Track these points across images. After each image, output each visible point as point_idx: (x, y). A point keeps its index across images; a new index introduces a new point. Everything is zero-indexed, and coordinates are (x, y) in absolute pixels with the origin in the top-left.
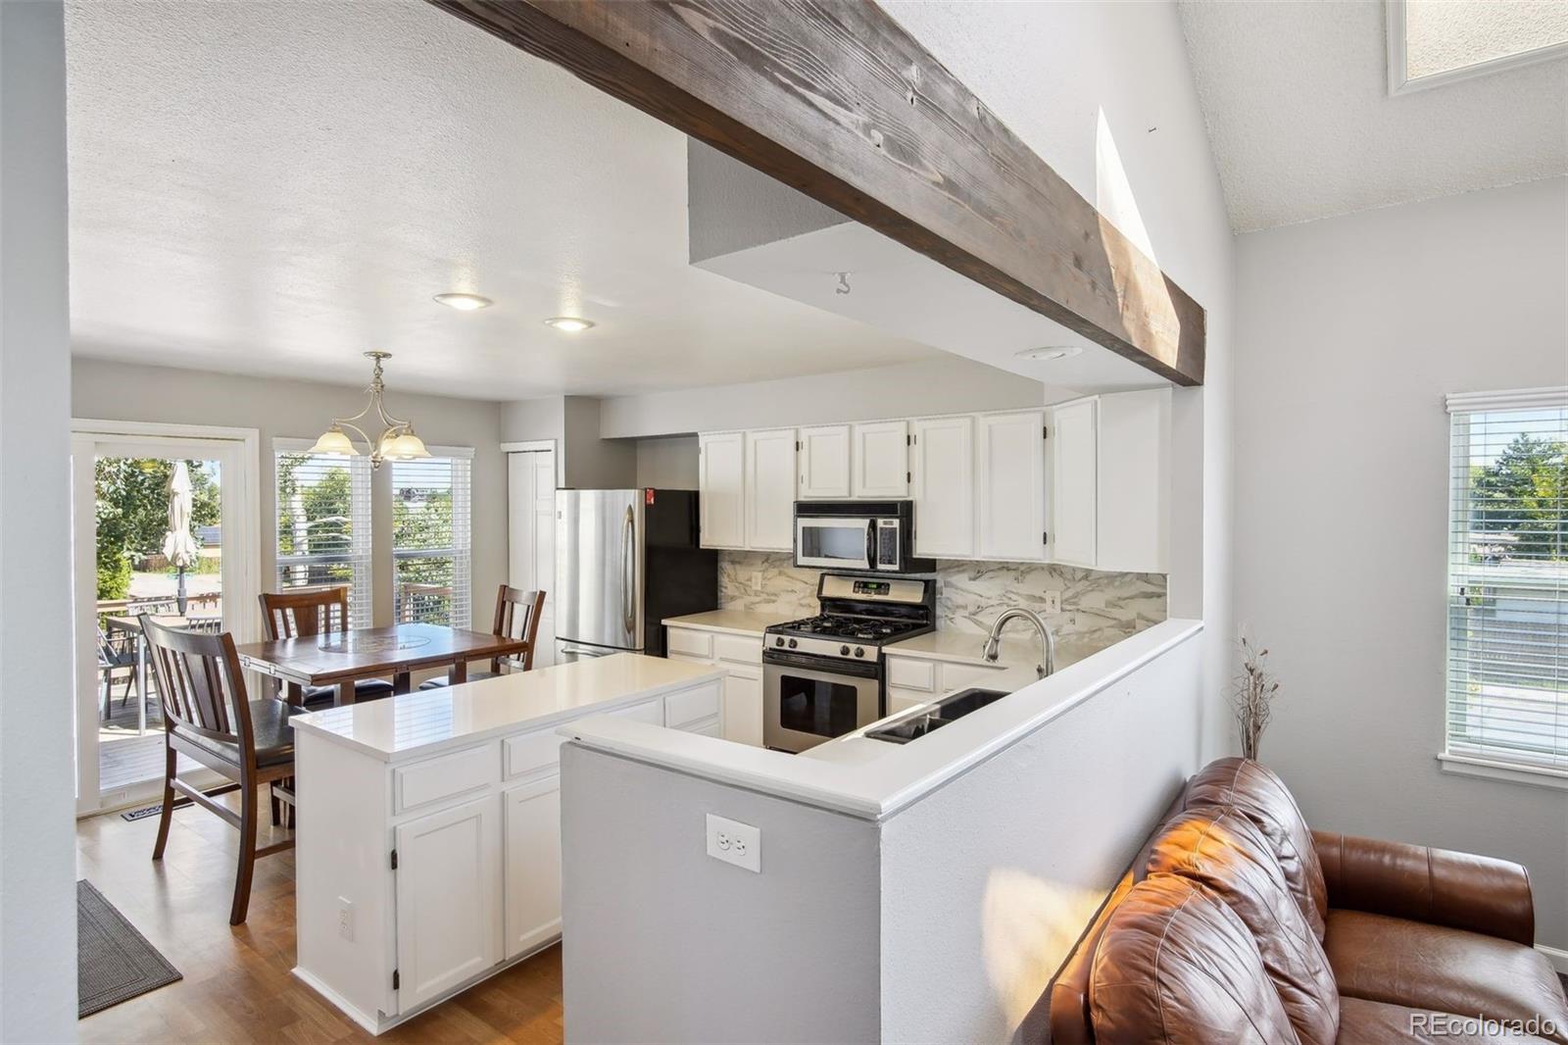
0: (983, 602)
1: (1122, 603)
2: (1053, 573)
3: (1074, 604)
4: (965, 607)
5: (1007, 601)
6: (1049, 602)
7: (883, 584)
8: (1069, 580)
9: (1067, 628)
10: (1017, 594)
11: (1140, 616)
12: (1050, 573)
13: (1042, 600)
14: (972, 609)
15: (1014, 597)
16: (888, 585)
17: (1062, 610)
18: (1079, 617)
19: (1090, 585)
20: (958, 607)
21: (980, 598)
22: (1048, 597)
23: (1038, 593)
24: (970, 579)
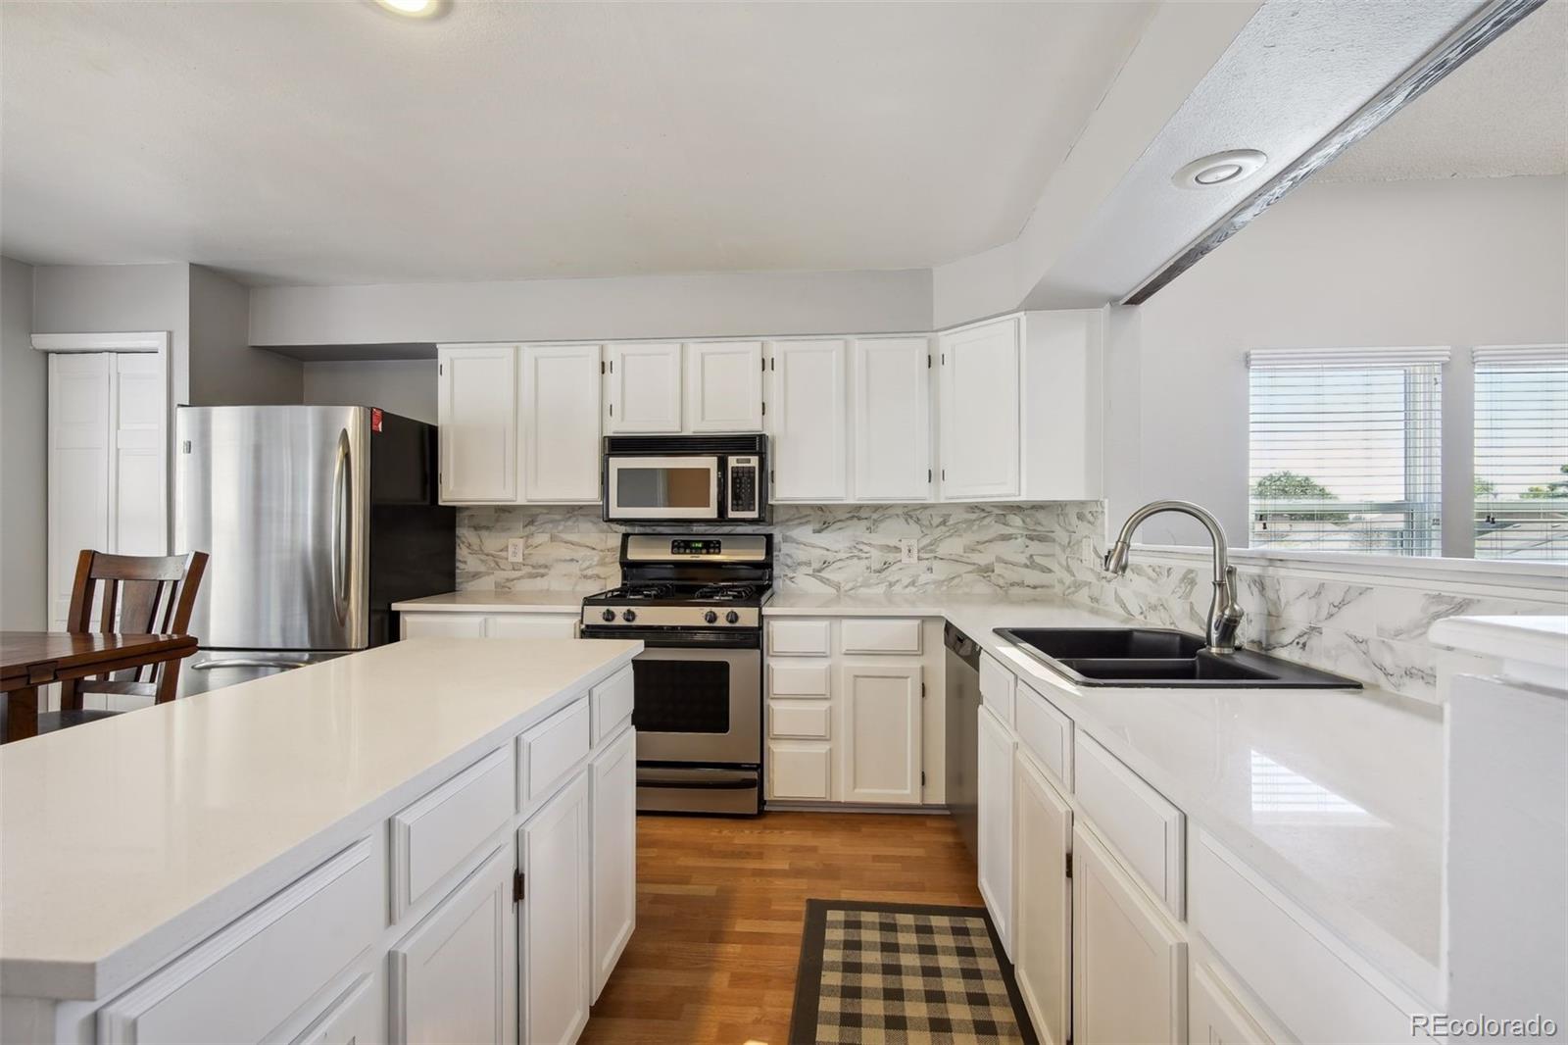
0: (830, 557)
1: (980, 547)
2: (909, 520)
3: (932, 551)
4: (809, 564)
5: (856, 553)
6: (905, 551)
7: (711, 542)
8: (926, 527)
9: (925, 578)
10: (870, 545)
11: (999, 560)
12: (906, 520)
13: (897, 549)
14: (816, 565)
15: (866, 548)
16: (719, 542)
17: (919, 559)
18: (936, 564)
19: (948, 531)
20: (799, 564)
21: (825, 552)
22: (904, 546)
23: (893, 542)
24: (815, 532)
